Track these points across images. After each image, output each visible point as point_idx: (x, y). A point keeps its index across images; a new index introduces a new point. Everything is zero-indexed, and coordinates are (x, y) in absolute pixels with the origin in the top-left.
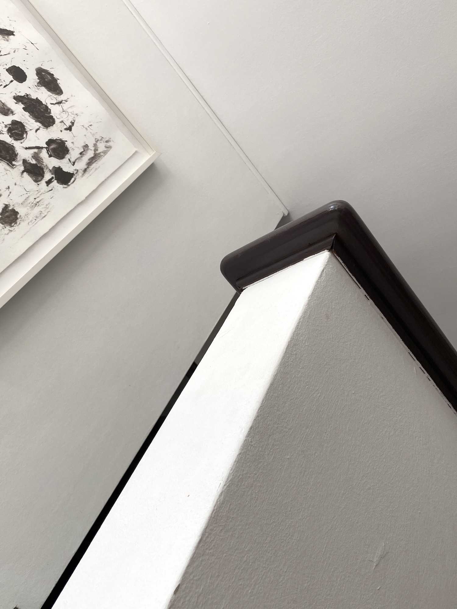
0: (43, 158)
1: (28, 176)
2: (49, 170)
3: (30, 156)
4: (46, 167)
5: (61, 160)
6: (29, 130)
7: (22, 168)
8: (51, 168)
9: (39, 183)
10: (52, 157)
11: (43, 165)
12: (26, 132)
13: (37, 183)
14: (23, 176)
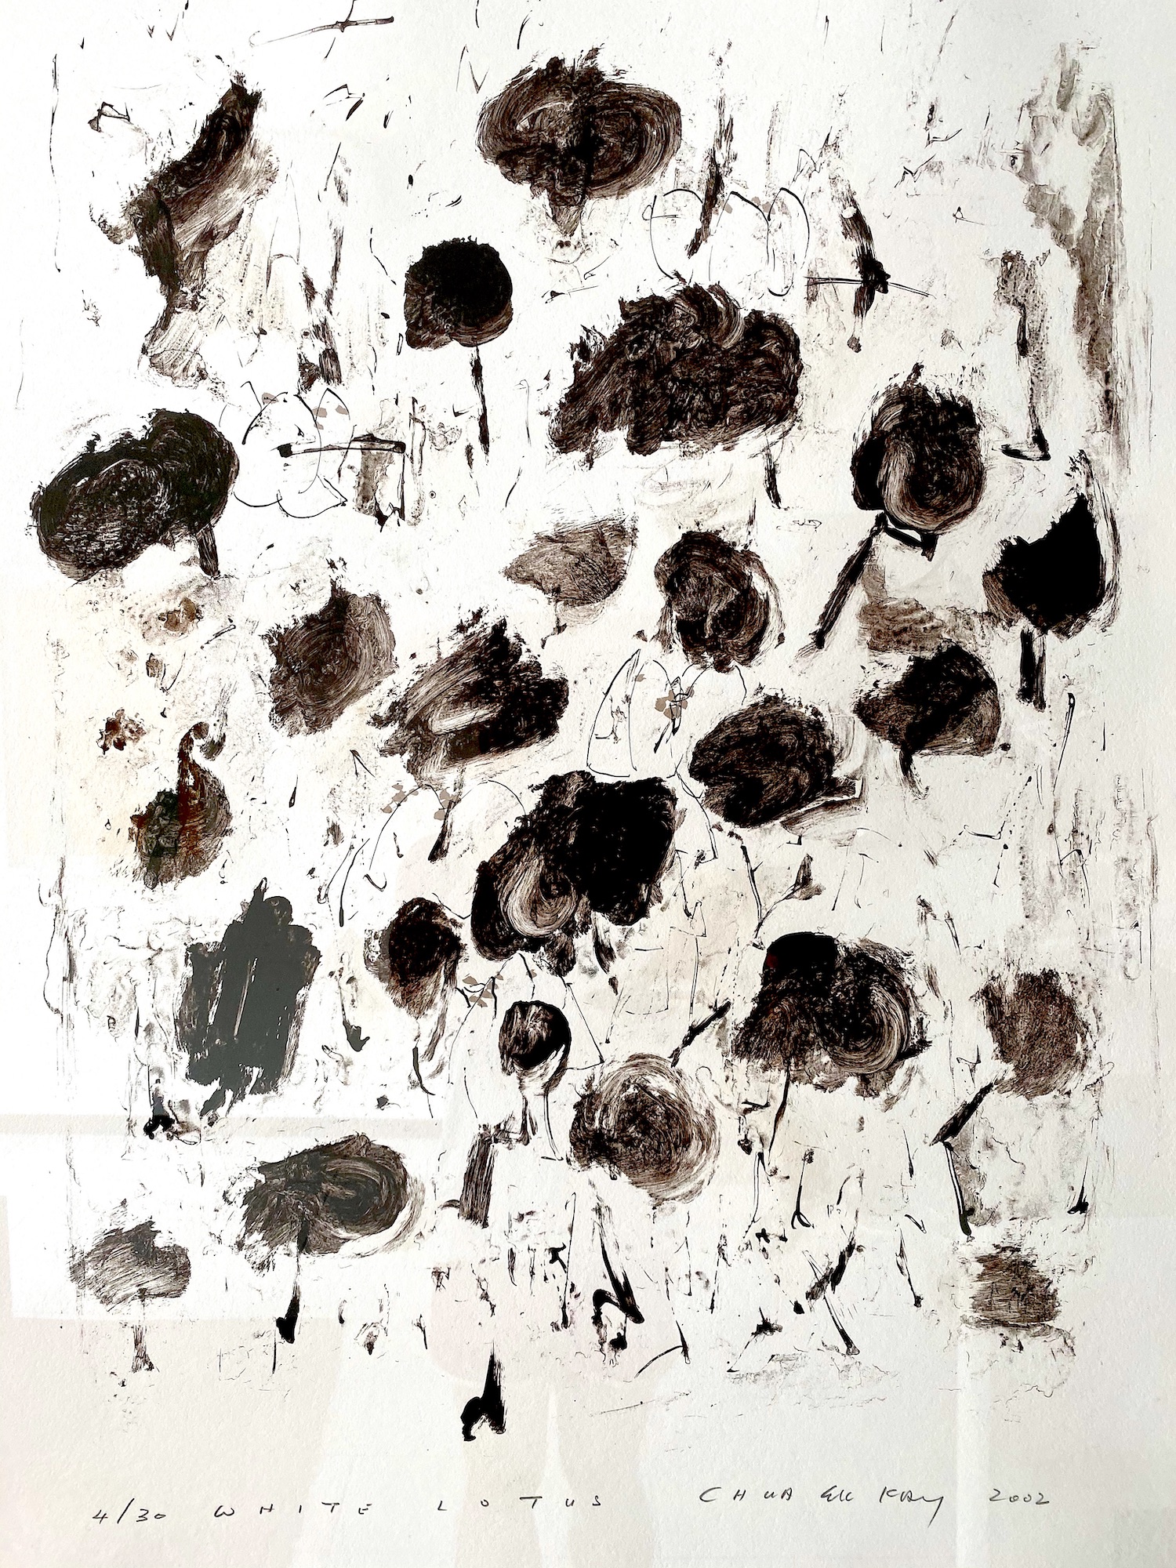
0: (913, 595)
1: (936, 760)
2: (983, 617)
3: (864, 655)
4: (960, 622)
5: (984, 504)
6: (743, 532)
7: (889, 753)
8: (981, 604)
9: (1001, 738)
10: (941, 540)
11: (943, 625)
12: (748, 557)
13: (997, 744)
14: (921, 788)
